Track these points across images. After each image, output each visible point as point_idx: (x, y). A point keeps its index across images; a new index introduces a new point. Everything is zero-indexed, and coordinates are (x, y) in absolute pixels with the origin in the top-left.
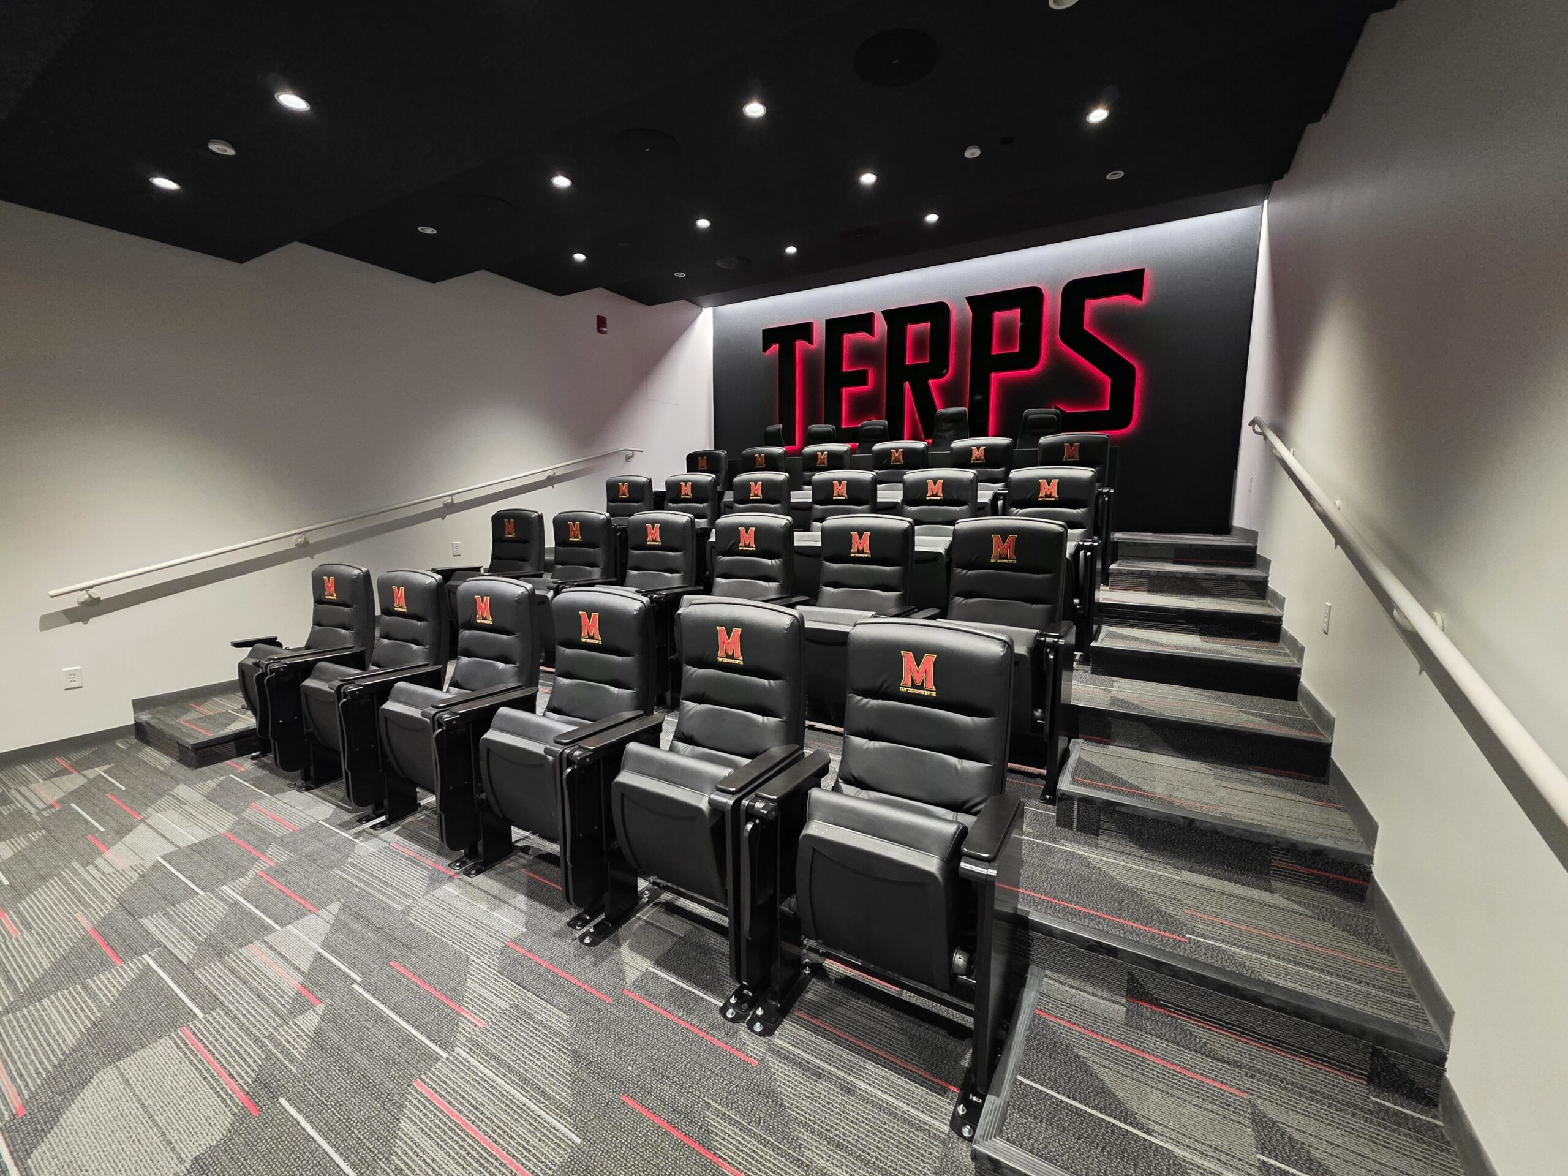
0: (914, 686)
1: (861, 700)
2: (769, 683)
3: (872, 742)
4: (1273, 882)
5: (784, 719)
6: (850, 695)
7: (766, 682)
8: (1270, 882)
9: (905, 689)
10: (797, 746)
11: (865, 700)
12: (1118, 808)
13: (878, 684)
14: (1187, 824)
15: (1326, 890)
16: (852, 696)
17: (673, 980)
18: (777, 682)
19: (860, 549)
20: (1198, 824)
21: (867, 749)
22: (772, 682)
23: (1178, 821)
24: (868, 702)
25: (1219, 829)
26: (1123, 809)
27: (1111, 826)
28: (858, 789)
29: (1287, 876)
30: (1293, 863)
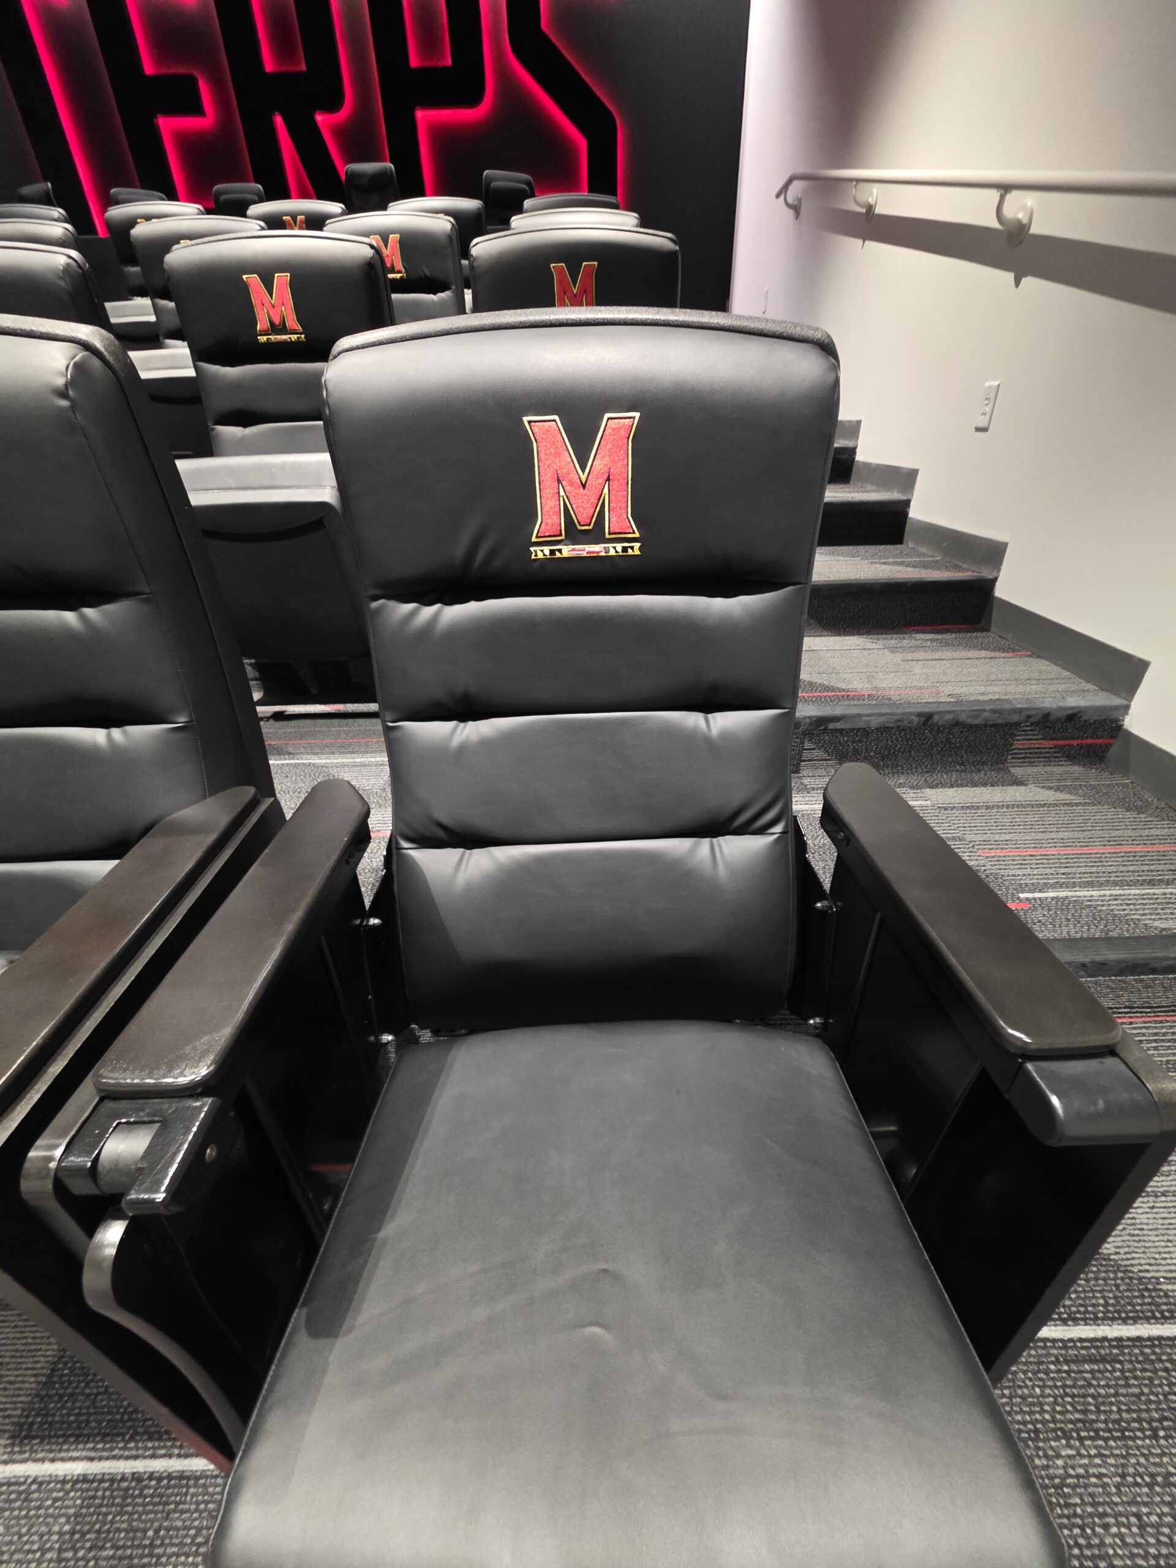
0: (573, 534)
1: (413, 614)
2: (84, 619)
3: (471, 724)
4: (1012, 770)
5: (182, 719)
6: (375, 605)
7: (69, 617)
8: (1010, 771)
9: (547, 550)
10: (251, 791)
11: (428, 612)
12: (831, 726)
13: (460, 550)
14: (921, 723)
15: (1066, 761)
16: (379, 610)
17: (78, 1468)
18: (109, 608)
19: (277, 321)
20: (936, 718)
21: (463, 748)
22: (89, 612)
23: (911, 721)
24: (436, 616)
25: (963, 718)
26: (839, 725)
27: (818, 754)
28: (460, 851)
29: (1031, 757)
30: (1037, 739)
